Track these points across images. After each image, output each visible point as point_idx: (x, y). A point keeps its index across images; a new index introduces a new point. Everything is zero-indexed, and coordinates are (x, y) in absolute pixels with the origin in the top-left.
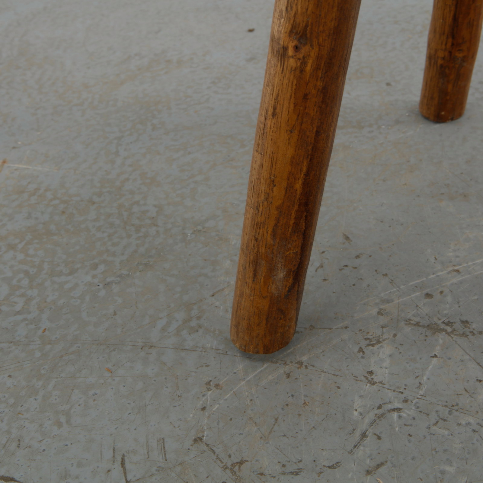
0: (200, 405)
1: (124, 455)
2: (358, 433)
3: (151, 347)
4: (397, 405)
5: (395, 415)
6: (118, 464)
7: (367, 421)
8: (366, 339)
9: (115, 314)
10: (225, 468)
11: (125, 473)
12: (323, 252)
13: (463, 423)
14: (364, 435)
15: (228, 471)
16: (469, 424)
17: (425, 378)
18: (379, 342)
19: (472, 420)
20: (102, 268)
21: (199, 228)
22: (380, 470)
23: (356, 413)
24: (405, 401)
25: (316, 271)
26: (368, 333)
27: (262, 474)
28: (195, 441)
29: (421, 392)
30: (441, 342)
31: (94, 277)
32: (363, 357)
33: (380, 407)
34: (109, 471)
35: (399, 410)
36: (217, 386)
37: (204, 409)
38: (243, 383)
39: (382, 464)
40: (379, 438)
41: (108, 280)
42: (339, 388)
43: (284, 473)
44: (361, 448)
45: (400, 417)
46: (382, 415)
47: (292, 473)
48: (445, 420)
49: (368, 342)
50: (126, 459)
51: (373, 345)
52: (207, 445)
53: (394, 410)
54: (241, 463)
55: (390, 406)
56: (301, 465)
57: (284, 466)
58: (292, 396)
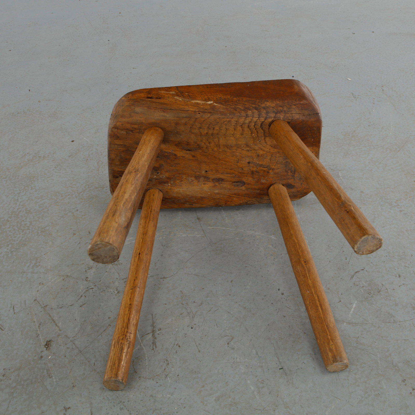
0: (37, 290)
1: (14, 306)
2: (80, 296)
3: (24, 273)
4: (92, 287)
5: (91, 290)
6: (12, 308)
7: (83, 292)
8: (88, 267)
9: (14, 262)
10: (42, 307)
11: (14, 311)
12: (81, 238)
13: (109, 291)
14: (81, 296)
15: (43, 308)
16: (111, 291)
17: (102, 279)
18: (92, 268)
19: (112, 290)
20: (10, 246)
21: (43, 230)
22: (84, 305)
23: (81, 290)
24: (95, 286)
25: (78, 245)
26: (89, 265)
27: (52, 309)
28: (35, 300)
29: (100, 283)
30: (109, 267)
31: (7, 249)
32: (86, 273)
33: (87, 288)
34: (9, 310)
35: (92, 288)
36: (42, 284)
37: (38, 291)
38: (50, 283)
39: (85, 304)
40: (85, 297)
41: (12, 250)
42: (77, 283)
43: (58, 308)
44: (80, 300)
45: (93, 290)
46: (88, 290)
47: (60, 308)
48: (105, 291)
49: (89, 268)
50: (14, 307)
51: (90, 269)
52: (38, 301)
53: (91, 289)
54: (46, 306)
55: (91, 287)
56: (63, 306)
57: (58, 306)
58: (64, 286)
